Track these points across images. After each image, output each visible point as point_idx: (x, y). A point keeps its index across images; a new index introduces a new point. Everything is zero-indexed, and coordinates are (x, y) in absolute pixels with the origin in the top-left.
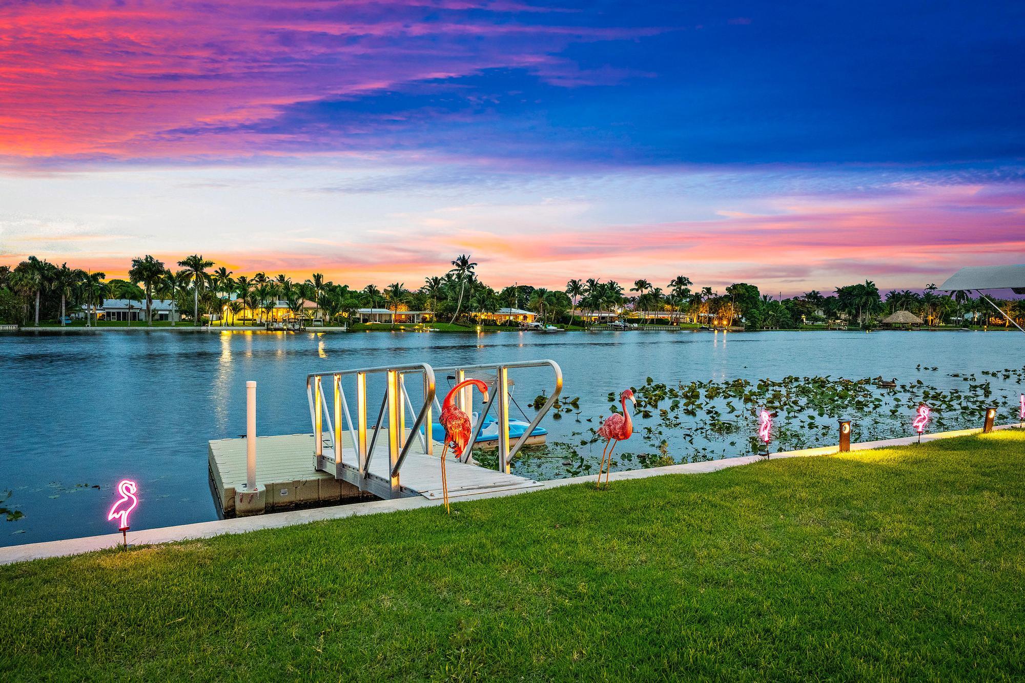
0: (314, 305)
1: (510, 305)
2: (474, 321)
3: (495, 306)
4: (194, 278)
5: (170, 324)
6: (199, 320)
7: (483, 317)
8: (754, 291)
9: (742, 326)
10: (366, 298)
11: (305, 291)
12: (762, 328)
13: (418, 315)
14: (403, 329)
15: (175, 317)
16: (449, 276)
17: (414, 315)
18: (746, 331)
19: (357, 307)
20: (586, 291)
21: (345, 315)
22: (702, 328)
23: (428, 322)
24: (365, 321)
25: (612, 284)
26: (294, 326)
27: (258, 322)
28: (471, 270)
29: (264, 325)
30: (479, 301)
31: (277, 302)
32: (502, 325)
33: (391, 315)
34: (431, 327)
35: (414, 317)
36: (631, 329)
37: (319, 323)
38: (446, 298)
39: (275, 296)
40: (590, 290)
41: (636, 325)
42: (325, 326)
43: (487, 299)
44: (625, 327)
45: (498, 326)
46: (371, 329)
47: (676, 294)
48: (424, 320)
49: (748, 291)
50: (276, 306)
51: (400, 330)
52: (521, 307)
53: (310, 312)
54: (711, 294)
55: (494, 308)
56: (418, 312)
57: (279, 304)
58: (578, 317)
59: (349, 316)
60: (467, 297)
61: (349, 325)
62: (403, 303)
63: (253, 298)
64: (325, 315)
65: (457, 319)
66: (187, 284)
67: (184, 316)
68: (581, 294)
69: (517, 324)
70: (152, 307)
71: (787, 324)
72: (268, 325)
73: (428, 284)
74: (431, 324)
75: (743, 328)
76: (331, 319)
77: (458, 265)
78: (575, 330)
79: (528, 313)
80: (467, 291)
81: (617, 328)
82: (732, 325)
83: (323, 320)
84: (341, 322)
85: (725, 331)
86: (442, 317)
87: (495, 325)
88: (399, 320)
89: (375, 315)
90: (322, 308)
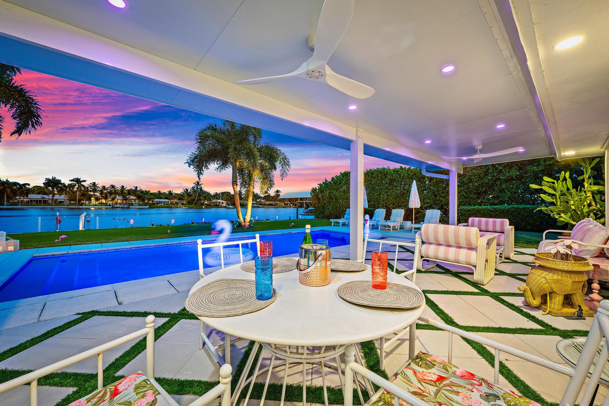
0: (135, 198)
1: (218, 199)
2: (202, 204)
3: (210, 199)
4: (77, 186)
5: (64, 205)
6: (79, 204)
7: (206, 203)
10: (158, 195)
11: (130, 192)
13: (181, 202)
14: (173, 207)
15: (68, 202)
16: (193, 188)
17: (178, 202)
19: (154, 199)
23: (184, 204)
24: (157, 204)
26: (124, 206)
27: (108, 204)
28: (201, 186)
29: (111, 205)
30: (204, 197)
31: (118, 196)
32: (213, 206)
33: (169, 202)
34: (185, 206)
35: (178, 203)
36: (260, 207)
37: (137, 205)
38: (191, 196)
39: (117, 194)
41: (262, 206)
42: (139, 206)
43: (207, 196)
45: (211, 206)
46: (159, 207)
48: (183, 204)
50: (117, 198)
51: (172, 207)
52: (222, 200)
53: (133, 200)
56: (180, 201)
60: (199, 195)
61: (150, 206)
62: (173, 197)
63: (105, 195)
64: (140, 202)
65: (196, 204)
66: (73, 188)
67: (72, 202)
69: (219, 206)
70: (55, 198)
72: (112, 205)
73: (184, 191)
76: (142, 203)
77: (196, 184)
79: (224, 201)
80: (199, 193)
81: (254, 207)
83: (138, 204)
84: (146, 205)
86: (189, 203)
87: (211, 205)
88: (172, 203)
89: (161, 202)
90: (138, 199)
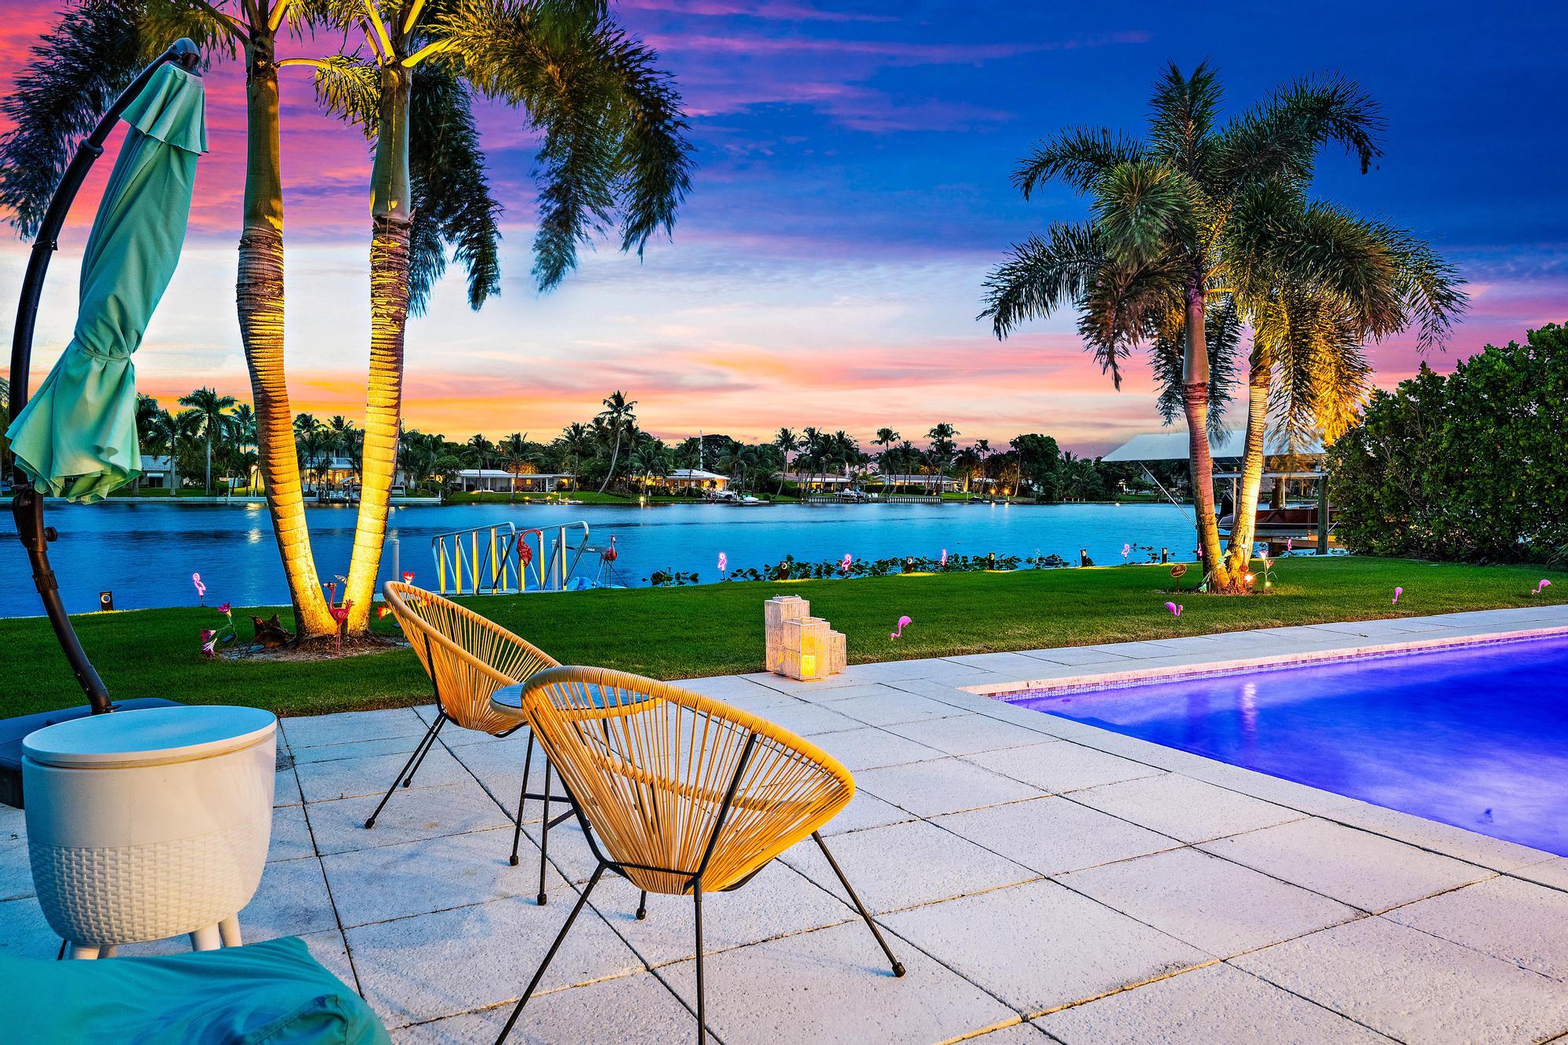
1: (691, 466)
2: (636, 489)
3: (666, 467)
4: (205, 423)
5: (167, 493)
6: (213, 487)
7: (649, 482)
8: (1050, 445)
9: (1033, 497)
10: (472, 454)
12: (1061, 499)
13: (551, 480)
14: (529, 501)
15: (174, 482)
16: (598, 421)
17: (544, 480)
18: (1039, 504)
19: (459, 468)
20: (802, 444)
21: (439, 479)
22: (974, 499)
23: (565, 490)
24: (470, 488)
25: (841, 435)
27: (305, 490)
28: (630, 412)
29: (314, 494)
30: (642, 460)
31: (335, 460)
32: (678, 494)
33: (509, 480)
34: (571, 497)
35: (544, 483)
36: (867, 501)
37: (400, 492)
38: (593, 454)
39: (332, 450)
40: (809, 442)
41: (875, 495)
42: (408, 495)
43: (655, 456)
44: (858, 497)
45: (671, 495)
46: (480, 501)
47: (935, 450)
49: (1041, 446)
50: (333, 466)
51: (523, 502)
52: (708, 468)
54: (988, 450)
55: (666, 470)
56: (551, 476)
57: (338, 462)
58: (791, 483)
59: (445, 481)
60: (625, 452)
61: (445, 495)
62: (528, 461)
64: (408, 478)
65: (610, 486)
66: (195, 431)
67: (189, 481)
68: (794, 448)
69: (700, 494)
70: (138, 466)
71: (1097, 494)
72: (320, 494)
73: (566, 433)
74: (569, 493)
75: (1034, 500)
76: (417, 486)
77: (611, 405)
78: (786, 502)
79: (717, 477)
80: (623, 445)
81: (847, 500)
82: (1018, 495)
83: (406, 487)
84: (432, 490)
85: (1007, 504)
86: (586, 483)
87: (668, 494)
88: (521, 486)
89: (485, 480)
90: (404, 469)
